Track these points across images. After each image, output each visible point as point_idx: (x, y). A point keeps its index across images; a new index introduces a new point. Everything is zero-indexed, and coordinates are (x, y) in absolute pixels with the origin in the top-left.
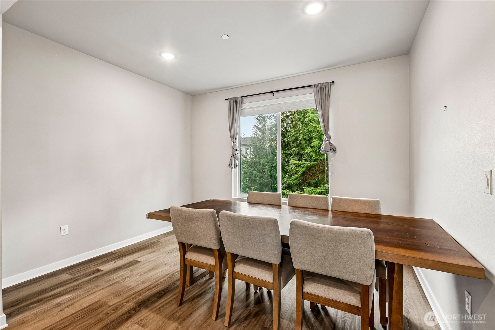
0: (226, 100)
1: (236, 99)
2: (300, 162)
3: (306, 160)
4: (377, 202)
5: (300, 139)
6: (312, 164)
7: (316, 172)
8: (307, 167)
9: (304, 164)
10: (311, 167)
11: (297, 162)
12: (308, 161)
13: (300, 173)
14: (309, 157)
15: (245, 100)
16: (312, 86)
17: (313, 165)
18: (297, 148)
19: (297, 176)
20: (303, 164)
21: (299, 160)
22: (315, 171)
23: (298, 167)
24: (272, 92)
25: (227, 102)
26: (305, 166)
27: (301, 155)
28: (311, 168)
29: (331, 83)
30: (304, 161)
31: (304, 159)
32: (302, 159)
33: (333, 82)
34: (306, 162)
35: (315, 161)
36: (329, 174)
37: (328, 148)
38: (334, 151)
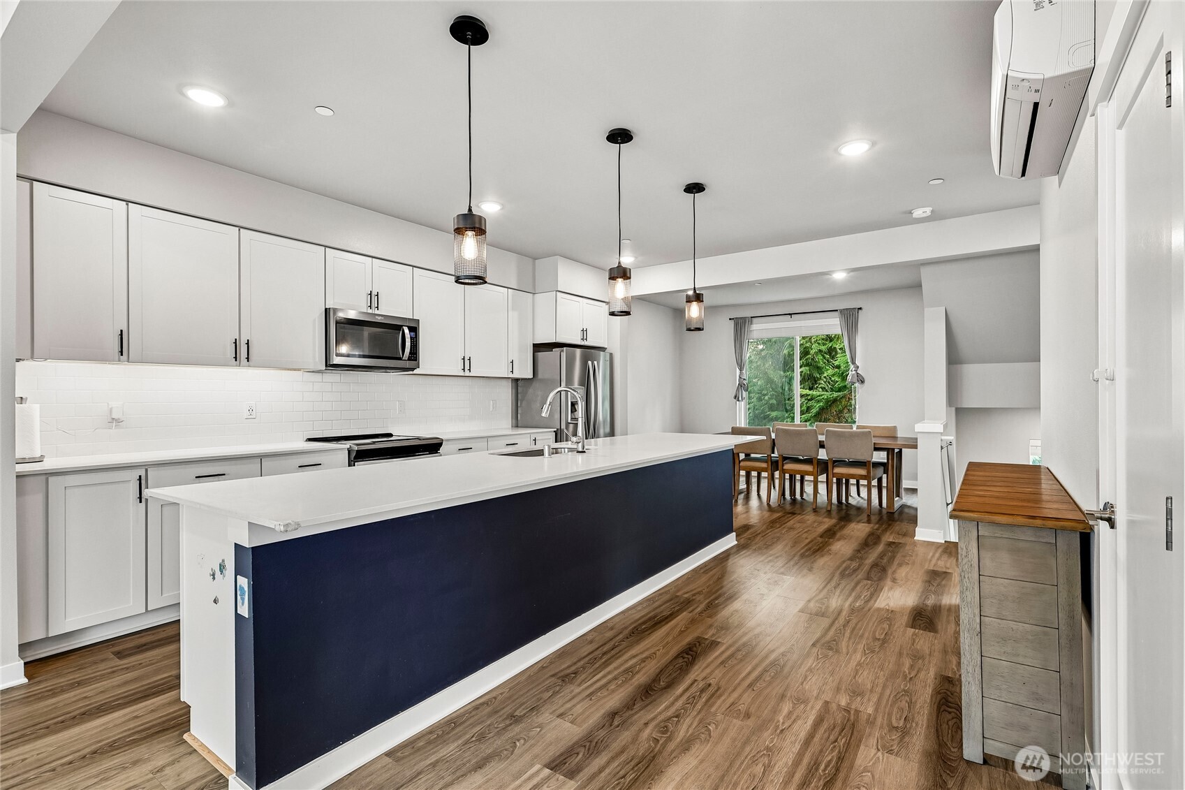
0: (730, 319)
1: (744, 319)
2: (814, 393)
3: (823, 389)
4: (895, 427)
5: (812, 352)
6: (835, 394)
7: (844, 409)
8: (827, 401)
9: (822, 395)
10: (835, 400)
11: (807, 392)
12: (827, 391)
13: (814, 411)
14: (829, 382)
15: (754, 320)
16: (837, 310)
17: (838, 397)
18: (807, 368)
19: (810, 415)
20: (819, 396)
21: (811, 389)
22: (840, 407)
23: (811, 399)
24: (789, 314)
25: (732, 322)
26: (823, 398)
27: (815, 381)
28: (833, 402)
29: (859, 309)
30: (821, 390)
31: (821, 388)
32: (817, 387)
33: (860, 309)
34: (826, 393)
35: (840, 390)
36: (857, 407)
37: (855, 380)
38: (863, 382)
